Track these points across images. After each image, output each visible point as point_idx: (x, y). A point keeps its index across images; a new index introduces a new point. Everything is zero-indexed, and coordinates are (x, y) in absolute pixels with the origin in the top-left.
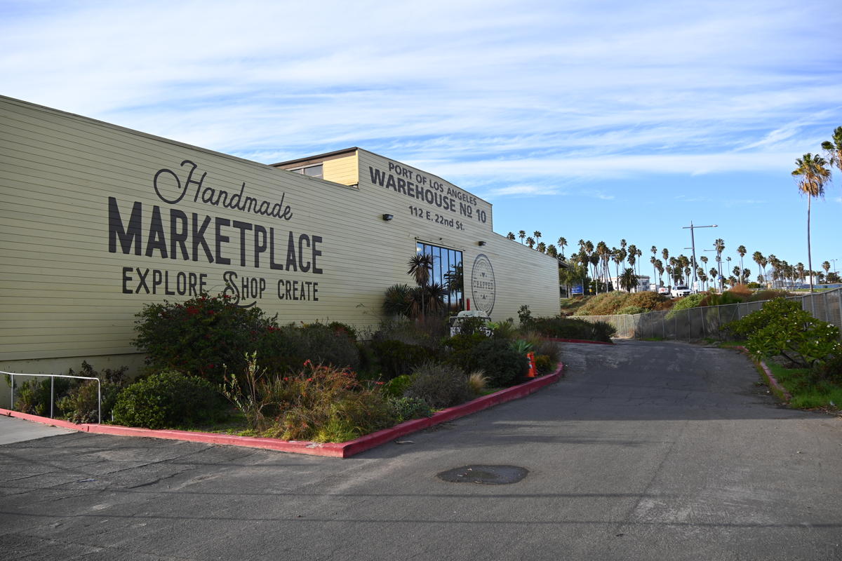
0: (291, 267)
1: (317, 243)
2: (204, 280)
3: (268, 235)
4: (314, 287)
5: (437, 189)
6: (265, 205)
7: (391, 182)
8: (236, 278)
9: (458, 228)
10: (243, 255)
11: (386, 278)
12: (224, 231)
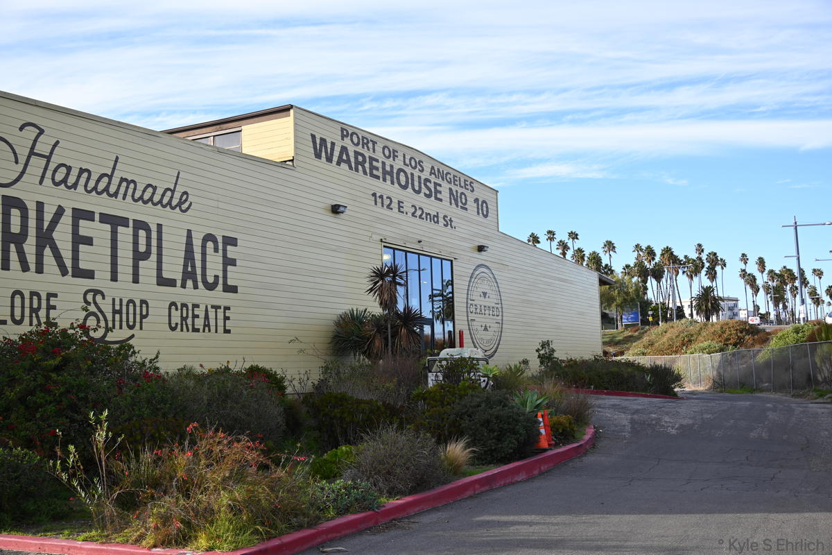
0: (190, 283)
1: (229, 248)
2: (53, 302)
3: (154, 235)
4: (225, 312)
5: (415, 168)
6: (150, 190)
7: (344, 157)
8: (104, 298)
9: (446, 226)
10: (114, 264)
11: (337, 300)
12: (85, 228)
